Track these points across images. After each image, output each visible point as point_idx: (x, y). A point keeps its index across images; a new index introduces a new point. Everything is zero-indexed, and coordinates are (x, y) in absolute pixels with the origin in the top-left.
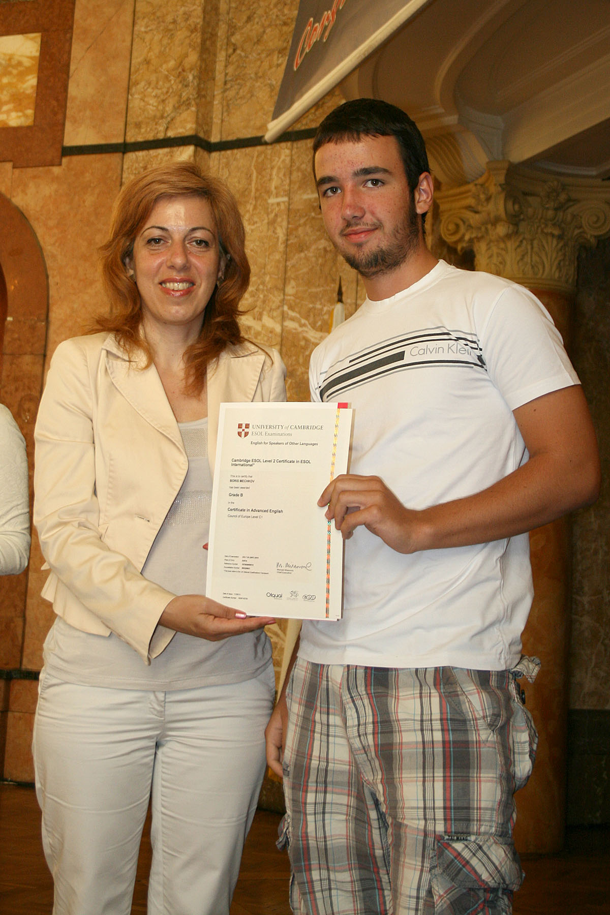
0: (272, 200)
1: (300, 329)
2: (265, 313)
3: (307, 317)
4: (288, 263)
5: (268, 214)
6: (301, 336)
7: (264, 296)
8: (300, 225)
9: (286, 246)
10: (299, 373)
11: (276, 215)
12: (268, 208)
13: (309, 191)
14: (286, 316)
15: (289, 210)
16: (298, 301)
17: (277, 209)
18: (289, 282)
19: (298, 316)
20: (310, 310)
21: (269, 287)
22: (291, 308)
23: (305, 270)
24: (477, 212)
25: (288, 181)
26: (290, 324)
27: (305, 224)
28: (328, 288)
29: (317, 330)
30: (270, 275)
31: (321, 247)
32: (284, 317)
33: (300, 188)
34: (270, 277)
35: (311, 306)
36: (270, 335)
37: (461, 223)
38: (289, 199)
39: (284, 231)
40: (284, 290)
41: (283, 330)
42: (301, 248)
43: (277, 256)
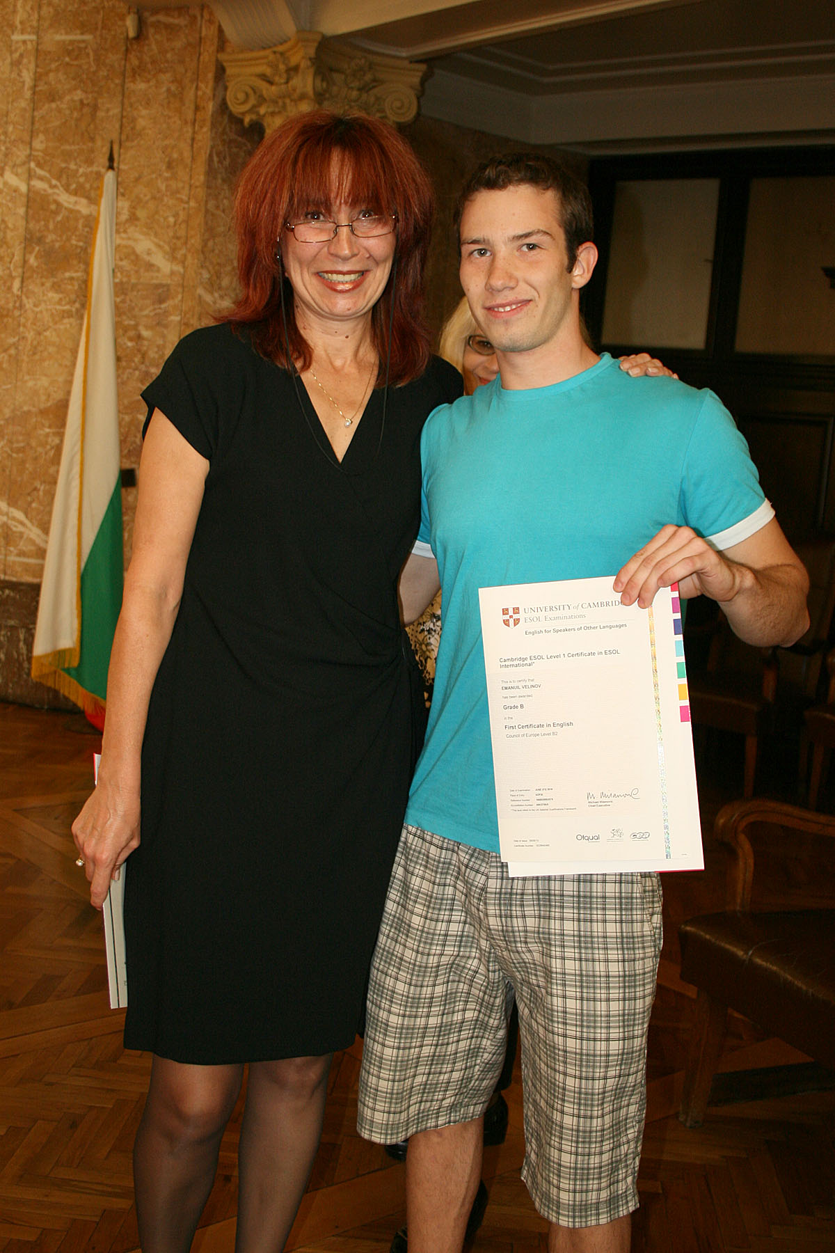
0: (17, 37)
1: (50, 191)
2: (7, 168)
3: (59, 178)
4: (36, 113)
5: (11, 53)
6: (51, 199)
7: (7, 149)
8: (50, 71)
9: (34, 93)
10: (48, 240)
11: (21, 55)
12: (11, 47)
13: (63, 32)
14: (33, 173)
15: (37, 50)
16: (48, 158)
17: (23, 48)
18: (38, 135)
19: (48, 175)
20: (62, 170)
21: (13, 137)
22: (39, 165)
23: (57, 123)
24: (271, 83)
25: (36, 16)
26: (38, 185)
27: (57, 70)
28: (85, 147)
29: (70, 194)
30: (13, 124)
31: (76, 98)
32: (30, 176)
33: (51, 26)
34: (14, 128)
35: (63, 165)
36: (14, 194)
37: (250, 91)
38: (39, 37)
39: (31, 74)
40: (30, 144)
41: (29, 190)
42: (52, 97)
43: (23, 104)
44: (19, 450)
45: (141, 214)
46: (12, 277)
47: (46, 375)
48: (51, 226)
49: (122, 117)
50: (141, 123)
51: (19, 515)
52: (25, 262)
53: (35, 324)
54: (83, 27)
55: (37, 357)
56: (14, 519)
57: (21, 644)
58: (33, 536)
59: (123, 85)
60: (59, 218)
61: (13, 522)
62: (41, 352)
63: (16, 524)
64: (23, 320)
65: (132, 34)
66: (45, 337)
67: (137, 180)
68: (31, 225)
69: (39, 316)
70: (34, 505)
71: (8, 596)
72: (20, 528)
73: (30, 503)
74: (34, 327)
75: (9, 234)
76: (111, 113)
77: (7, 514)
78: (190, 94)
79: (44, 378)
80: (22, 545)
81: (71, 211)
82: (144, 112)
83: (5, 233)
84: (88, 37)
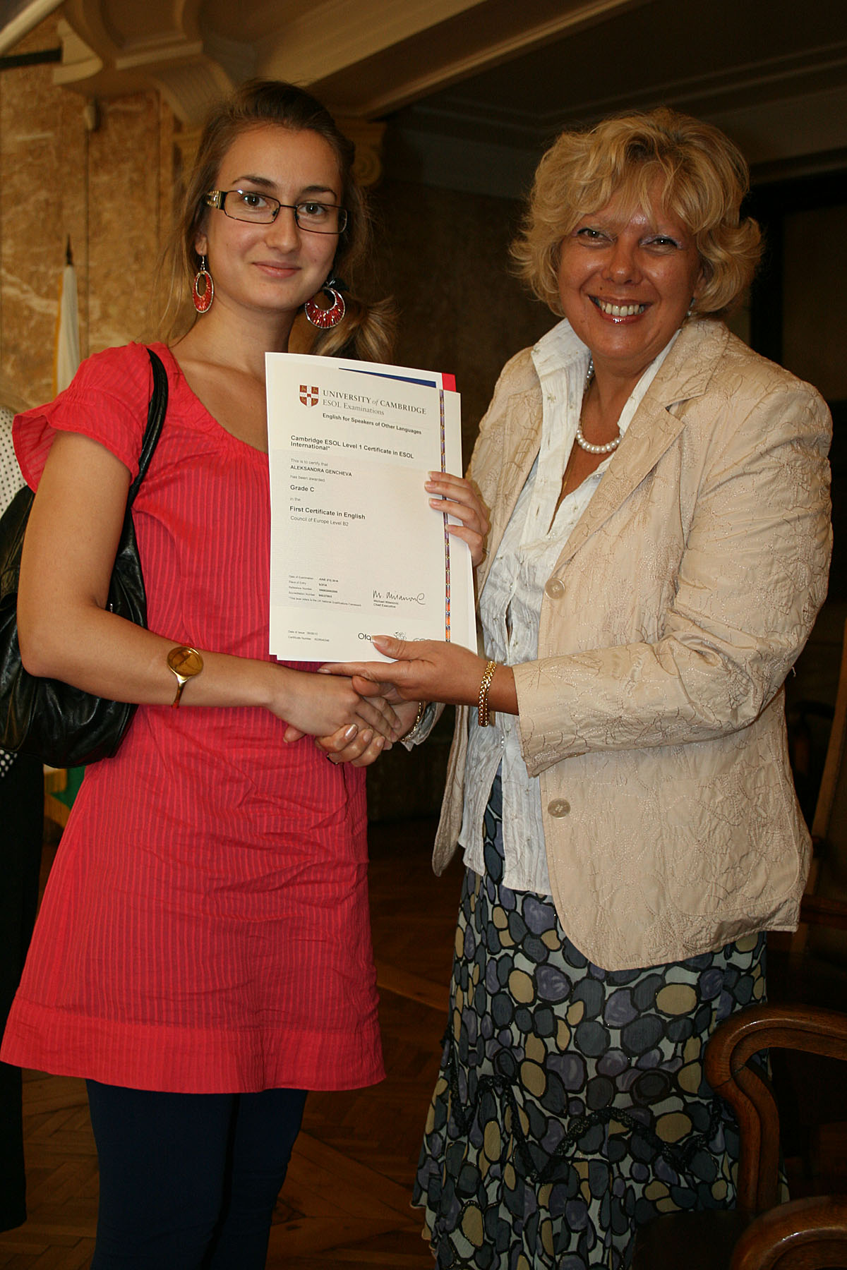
1: (22, 297)
3: (29, 282)
4: (4, 218)
6: (23, 304)
8: (13, 172)
10: (23, 347)
13: (24, 131)
14: (4, 280)
16: (18, 263)
18: (6, 240)
19: (19, 281)
20: (32, 274)
22: (10, 271)
23: (24, 226)
26: (9, 290)
27: (20, 171)
28: (54, 248)
29: (41, 297)
31: (41, 198)
33: (11, 126)
35: (33, 268)
42: (17, 199)
45: (113, 311)
49: (88, 213)
50: (107, 216)
54: (44, 125)
59: (86, 179)
60: (33, 323)
65: (90, 125)
67: (107, 276)
76: (77, 209)
78: (152, 182)
81: (43, 315)
82: (108, 205)
84: (49, 134)
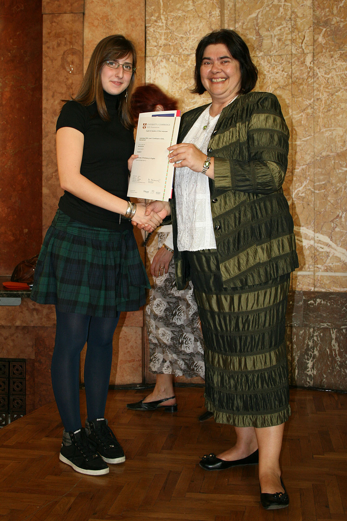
44: (320, 188)
46: (304, 54)
47: (340, 126)
48: (335, 12)
51: (325, 239)
52: (315, 41)
53: (327, 88)
55: (331, 113)
56: (319, 242)
57: (333, 342)
58: (338, 254)
61: (319, 245)
62: (335, 108)
63: (322, 246)
64: (316, 86)
66: (338, 97)
68: (318, 13)
69: (330, 81)
70: (337, 229)
71: (320, 304)
72: (326, 249)
73: (334, 228)
74: (327, 90)
75: (299, 22)
77: (313, 239)
79: (339, 129)
80: (329, 262)
83: (296, 21)
